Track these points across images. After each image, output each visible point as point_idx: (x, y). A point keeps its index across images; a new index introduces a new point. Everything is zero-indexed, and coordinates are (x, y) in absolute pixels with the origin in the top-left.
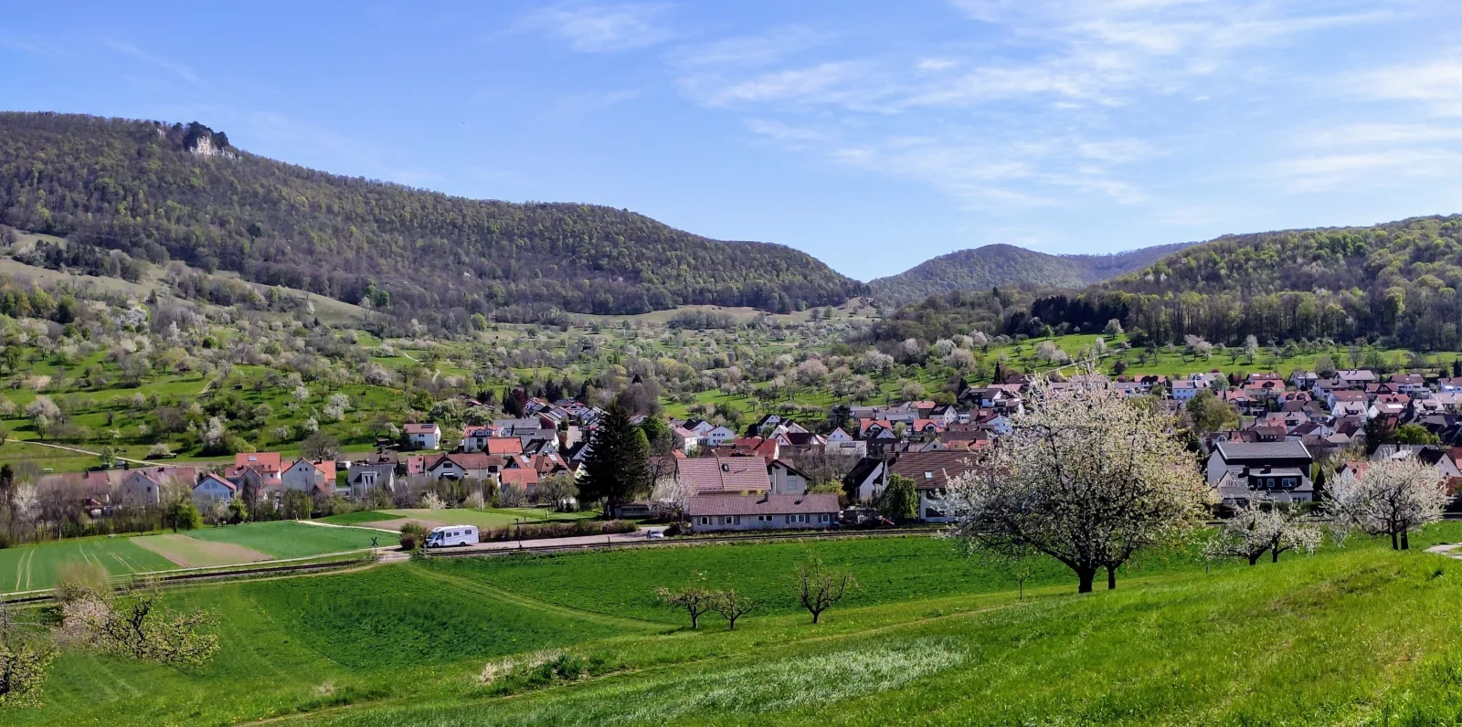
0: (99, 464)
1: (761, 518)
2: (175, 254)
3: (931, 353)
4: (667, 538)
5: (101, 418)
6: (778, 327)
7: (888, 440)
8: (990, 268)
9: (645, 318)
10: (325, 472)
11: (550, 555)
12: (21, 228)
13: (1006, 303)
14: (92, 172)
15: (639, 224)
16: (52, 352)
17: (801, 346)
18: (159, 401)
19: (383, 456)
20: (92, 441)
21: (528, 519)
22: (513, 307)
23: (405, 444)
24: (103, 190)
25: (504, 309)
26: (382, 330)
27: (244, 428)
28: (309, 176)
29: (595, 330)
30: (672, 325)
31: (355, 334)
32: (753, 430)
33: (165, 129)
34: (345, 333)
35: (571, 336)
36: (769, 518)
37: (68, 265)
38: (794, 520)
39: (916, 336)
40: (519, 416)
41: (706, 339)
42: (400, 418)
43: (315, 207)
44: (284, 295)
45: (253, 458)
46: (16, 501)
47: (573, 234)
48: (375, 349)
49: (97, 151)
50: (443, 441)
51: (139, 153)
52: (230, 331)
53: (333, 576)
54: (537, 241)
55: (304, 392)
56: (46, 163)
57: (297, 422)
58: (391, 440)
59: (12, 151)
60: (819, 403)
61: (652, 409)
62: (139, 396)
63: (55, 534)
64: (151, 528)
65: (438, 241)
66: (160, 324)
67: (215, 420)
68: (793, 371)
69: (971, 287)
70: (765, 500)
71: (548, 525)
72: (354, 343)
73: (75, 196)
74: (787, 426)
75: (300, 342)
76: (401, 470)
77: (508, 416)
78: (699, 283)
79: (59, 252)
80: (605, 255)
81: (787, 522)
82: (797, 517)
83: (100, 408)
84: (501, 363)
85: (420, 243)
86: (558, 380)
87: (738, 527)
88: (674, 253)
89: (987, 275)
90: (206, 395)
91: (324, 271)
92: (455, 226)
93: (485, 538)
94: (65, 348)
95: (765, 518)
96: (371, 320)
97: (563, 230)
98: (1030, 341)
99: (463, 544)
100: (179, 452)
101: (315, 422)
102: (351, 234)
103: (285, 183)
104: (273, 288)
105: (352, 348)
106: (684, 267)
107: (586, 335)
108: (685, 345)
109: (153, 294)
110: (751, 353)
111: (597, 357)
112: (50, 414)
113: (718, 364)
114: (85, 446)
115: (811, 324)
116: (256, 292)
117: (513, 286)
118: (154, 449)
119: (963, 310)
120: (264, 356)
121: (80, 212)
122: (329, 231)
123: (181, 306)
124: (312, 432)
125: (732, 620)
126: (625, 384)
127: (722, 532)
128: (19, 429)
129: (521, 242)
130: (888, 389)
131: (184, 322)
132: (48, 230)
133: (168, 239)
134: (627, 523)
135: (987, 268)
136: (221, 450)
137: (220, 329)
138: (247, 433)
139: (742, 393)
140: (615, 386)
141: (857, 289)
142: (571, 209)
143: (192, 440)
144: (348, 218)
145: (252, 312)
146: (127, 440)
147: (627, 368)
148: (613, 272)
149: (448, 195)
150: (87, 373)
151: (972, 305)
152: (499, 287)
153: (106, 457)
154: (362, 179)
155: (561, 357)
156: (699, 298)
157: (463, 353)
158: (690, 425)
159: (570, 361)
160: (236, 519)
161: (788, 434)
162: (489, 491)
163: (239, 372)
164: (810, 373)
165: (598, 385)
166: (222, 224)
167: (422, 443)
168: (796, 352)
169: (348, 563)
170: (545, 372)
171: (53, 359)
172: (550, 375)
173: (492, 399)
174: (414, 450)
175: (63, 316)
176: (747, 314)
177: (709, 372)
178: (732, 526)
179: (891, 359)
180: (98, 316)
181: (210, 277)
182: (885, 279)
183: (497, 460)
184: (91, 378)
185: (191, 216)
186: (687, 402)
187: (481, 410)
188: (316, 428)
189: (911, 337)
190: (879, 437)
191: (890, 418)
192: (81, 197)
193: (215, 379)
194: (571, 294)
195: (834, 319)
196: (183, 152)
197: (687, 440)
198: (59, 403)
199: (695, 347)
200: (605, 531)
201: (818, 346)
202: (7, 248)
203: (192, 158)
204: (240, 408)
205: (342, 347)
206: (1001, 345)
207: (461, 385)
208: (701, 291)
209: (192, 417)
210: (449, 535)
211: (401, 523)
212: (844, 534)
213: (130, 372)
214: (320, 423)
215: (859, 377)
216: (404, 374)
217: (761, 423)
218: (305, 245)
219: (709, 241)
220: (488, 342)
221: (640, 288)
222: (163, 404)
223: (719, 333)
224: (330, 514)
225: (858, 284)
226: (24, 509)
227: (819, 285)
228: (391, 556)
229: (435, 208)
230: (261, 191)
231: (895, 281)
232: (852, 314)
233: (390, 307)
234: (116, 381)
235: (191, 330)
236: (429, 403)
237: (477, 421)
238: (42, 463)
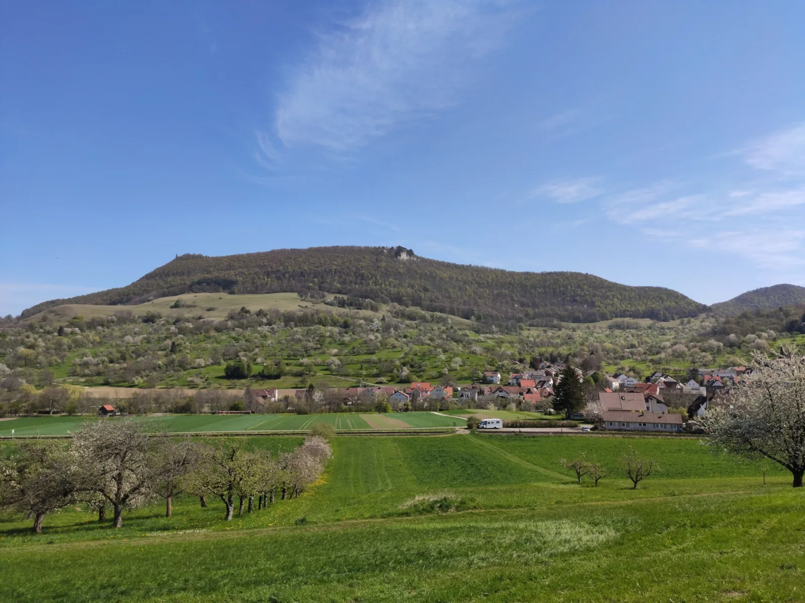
0: (355, 385)
1: (640, 424)
2: (393, 301)
3: (743, 342)
4: (591, 432)
5: (359, 366)
6: (663, 328)
7: (719, 387)
8: (779, 297)
9: (597, 324)
10: (449, 392)
11: (533, 436)
12: (328, 292)
13: (787, 315)
14: (357, 268)
15: (594, 280)
16: (339, 340)
17: (675, 338)
18: (383, 360)
19: (474, 386)
20: (354, 375)
21: (530, 418)
22: (537, 320)
23: (485, 381)
24: (362, 276)
25: (534, 321)
26: (479, 330)
27: (417, 372)
28: (448, 266)
29: (574, 330)
30: (610, 328)
31: (468, 332)
32: (648, 379)
33: (387, 250)
34: (464, 332)
35: (563, 333)
36: (644, 424)
37: (348, 306)
38: (658, 426)
39: (735, 333)
40: (536, 369)
41: (627, 334)
42: (483, 369)
43: (451, 278)
44: (438, 316)
45: (419, 385)
46: (314, 397)
47: (563, 286)
48: (476, 338)
49: (359, 260)
50: (501, 380)
51: (377, 260)
52: (415, 332)
53: (434, 438)
54: (547, 289)
55: (443, 357)
56: (336, 266)
57: (439, 370)
58: (479, 379)
59: (323, 262)
60: (682, 367)
61: (599, 368)
62: (374, 358)
63: (330, 411)
64: (371, 411)
65: (504, 291)
66: (386, 328)
67: (405, 368)
68: (670, 351)
69: (767, 306)
70: (642, 415)
71: (536, 421)
72: (467, 336)
73: (350, 278)
74: (665, 378)
75: (444, 336)
76: (481, 393)
77: (531, 369)
78: (623, 307)
79: (344, 301)
80: (578, 295)
81: (654, 427)
82: (659, 425)
83: (358, 362)
84: (531, 345)
85: (496, 292)
86: (556, 353)
87: (628, 429)
88: (610, 293)
89: (777, 300)
90: (402, 358)
91: (455, 305)
92: (510, 284)
93: (505, 426)
94: (345, 338)
95: (642, 424)
96: (475, 326)
97: (559, 284)
98: (801, 335)
99: (495, 428)
100: (389, 381)
101: (447, 370)
102: (466, 290)
103: (438, 269)
104: (434, 313)
105: (466, 338)
106: (616, 299)
107: (570, 332)
108: (616, 337)
109: (384, 316)
110: (649, 341)
111: (575, 343)
112: (336, 364)
113: (633, 346)
114: (350, 377)
115: (680, 327)
116: (427, 315)
117: (537, 310)
118: (379, 379)
119: (761, 319)
120: (428, 342)
121: (353, 285)
122: (457, 288)
123: (395, 321)
124: (446, 374)
125: (596, 481)
126: (586, 355)
127: (620, 430)
128: (323, 370)
129: (540, 290)
130: (720, 360)
131: (396, 328)
132: (340, 292)
133: (390, 294)
134: (573, 422)
135: (777, 297)
136: (406, 381)
137: (411, 330)
138: (418, 374)
139: (644, 361)
140: (582, 356)
141: (704, 309)
142: (562, 274)
143: (395, 377)
144: (465, 283)
145: (425, 324)
146: (368, 376)
147: (588, 348)
148: (582, 303)
149: (507, 270)
150: (354, 348)
151: (768, 316)
152: (530, 311)
153: (359, 382)
154: (470, 265)
155: (558, 343)
156: (623, 315)
157: (514, 340)
158: (616, 376)
159: (562, 344)
160: (407, 410)
161: (664, 382)
162: (519, 403)
163: (416, 348)
164: (678, 351)
165: (575, 355)
166: (413, 287)
167: (492, 381)
168: (672, 341)
169: (442, 432)
170: (550, 349)
171: (339, 342)
172: (553, 351)
173: (525, 361)
174: (489, 384)
175: (346, 325)
176: (647, 322)
177: (628, 350)
178: (625, 427)
179: (721, 344)
180: (360, 326)
181: (408, 309)
182: (720, 304)
183: (523, 390)
184: (355, 350)
185: (399, 285)
186: (616, 364)
187: (519, 366)
188: (447, 373)
189: (733, 333)
190: (714, 385)
191: (720, 375)
192: (353, 279)
193: (406, 351)
194: (563, 313)
195: (692, 324)
196: (395, 259)
197: (614, 383)
198: (341, 360)
199: (621, 338)
200: (563, 426)
201: (685, 338)
202: (322, 300)
203: (399, 260)
204: (416, 363)
205: (462, 338)
206: (784, 337)
207: (513, 355)
208: (624, 311)
209: (396, 366)
210: (489, 423)
211: (469, 416)
212: (685, 436)
213: (371, 348)
214: (449, 370)
215: (704, 354)
216: (487, 349)
217: (652, 377)
218: (447, 295)
219: (628, 287)
220: (525, 335)
221: (595, 310)
222: (384, 361)
223: (633, 331)
224: (448, 410)
225: (705, 306)
226: (317, 400)
227: (684, 307)
228: (462, 431)
229: (502, 277)
230: (428, 273)
231: (725, 304)
232: (703, 321)
233: (483, 321)
234: (365, 351)
235: (399, 331)
236: (496, 363)
237: (517, 371)
238: (330, 384)
